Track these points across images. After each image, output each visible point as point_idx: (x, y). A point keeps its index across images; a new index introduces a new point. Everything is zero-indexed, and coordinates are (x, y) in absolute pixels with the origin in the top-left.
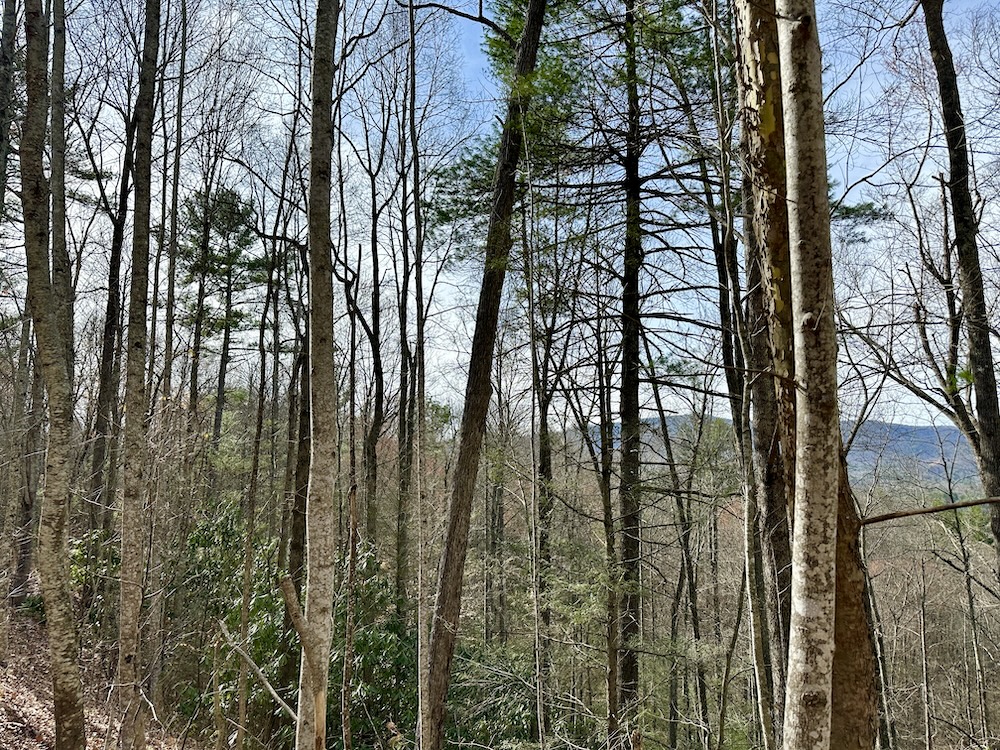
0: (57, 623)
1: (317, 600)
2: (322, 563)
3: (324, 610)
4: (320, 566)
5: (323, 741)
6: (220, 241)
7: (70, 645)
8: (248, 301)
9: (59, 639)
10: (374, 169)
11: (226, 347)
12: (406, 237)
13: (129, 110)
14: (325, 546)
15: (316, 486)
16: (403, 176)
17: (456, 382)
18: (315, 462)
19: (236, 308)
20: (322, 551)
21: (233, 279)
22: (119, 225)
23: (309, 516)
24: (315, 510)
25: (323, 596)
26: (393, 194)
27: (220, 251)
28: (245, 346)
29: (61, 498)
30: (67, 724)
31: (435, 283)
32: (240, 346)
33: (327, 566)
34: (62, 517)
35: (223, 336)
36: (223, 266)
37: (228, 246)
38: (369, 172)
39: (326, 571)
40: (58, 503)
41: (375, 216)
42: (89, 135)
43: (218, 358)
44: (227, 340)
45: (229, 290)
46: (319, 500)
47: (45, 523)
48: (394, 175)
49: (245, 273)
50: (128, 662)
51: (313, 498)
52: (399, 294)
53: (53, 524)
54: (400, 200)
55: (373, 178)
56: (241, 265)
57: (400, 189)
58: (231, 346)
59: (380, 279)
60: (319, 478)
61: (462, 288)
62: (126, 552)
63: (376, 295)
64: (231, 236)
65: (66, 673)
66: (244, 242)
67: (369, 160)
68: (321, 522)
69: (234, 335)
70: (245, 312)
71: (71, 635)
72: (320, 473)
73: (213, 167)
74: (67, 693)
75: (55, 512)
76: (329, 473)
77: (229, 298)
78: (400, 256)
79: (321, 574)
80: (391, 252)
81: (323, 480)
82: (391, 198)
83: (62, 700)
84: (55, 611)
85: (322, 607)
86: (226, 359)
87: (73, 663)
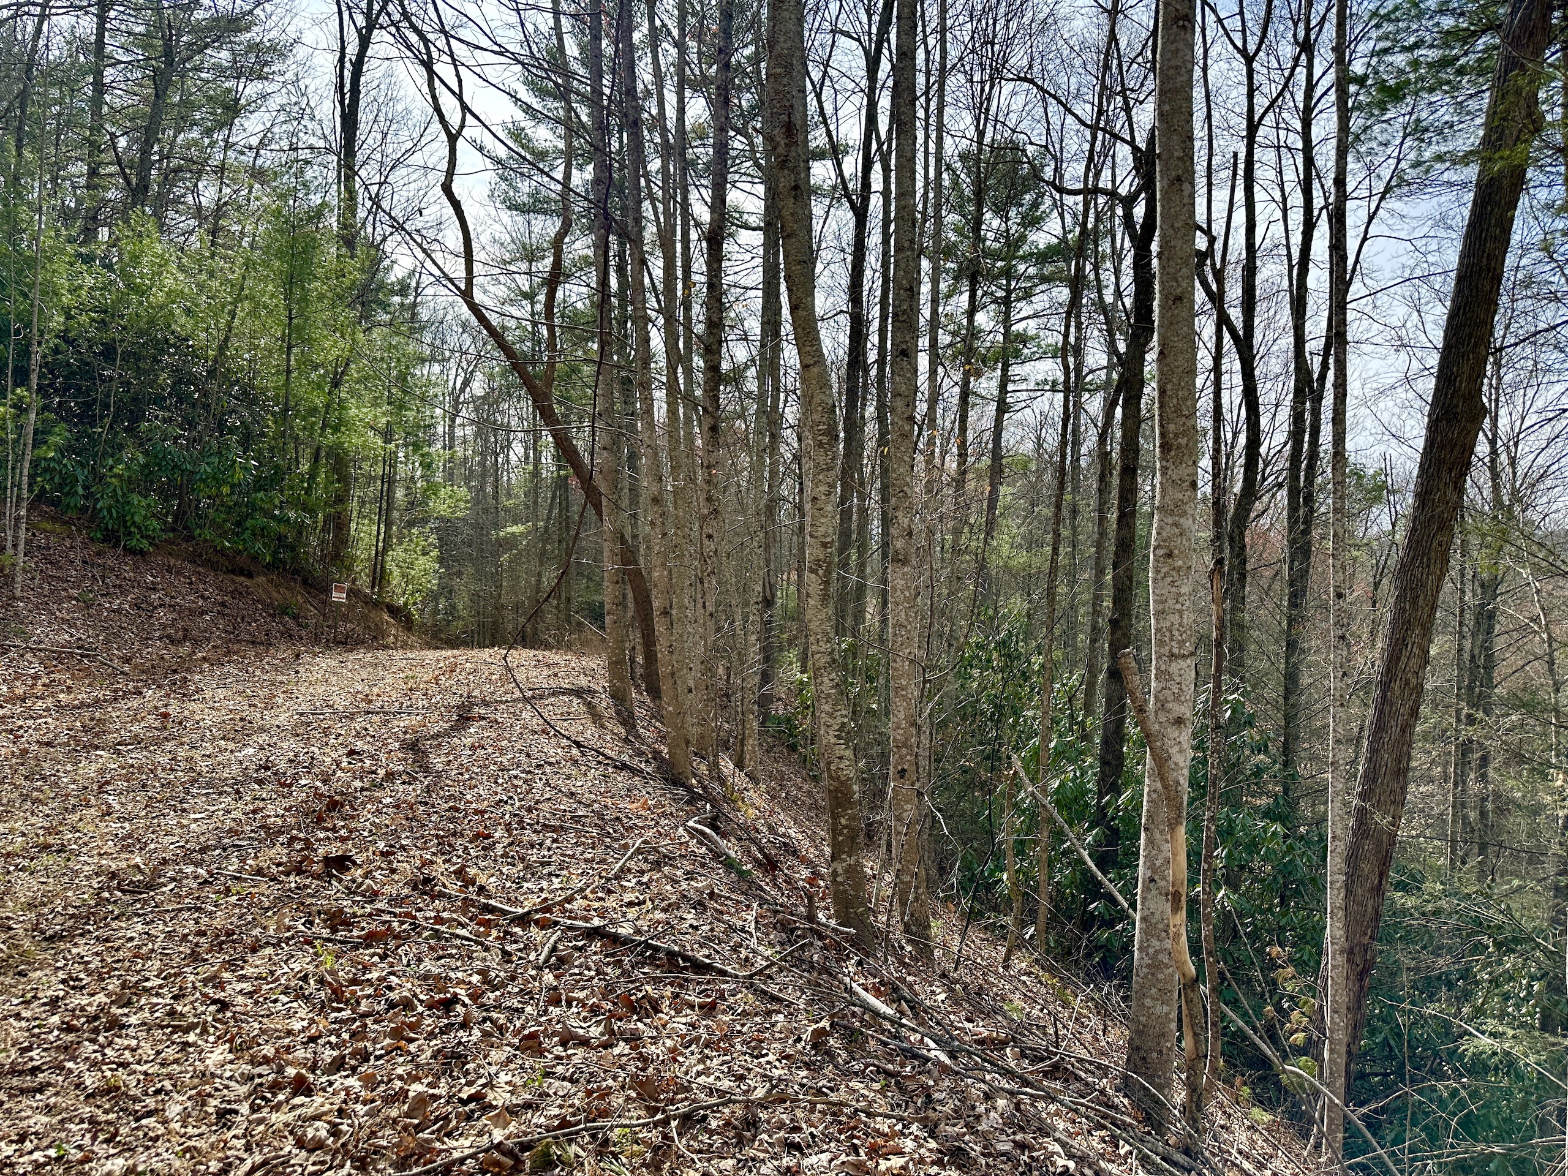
0: (829, 695)
1: (1169, 705)
2: (1176, 651)
3: (1179, 721)
4: (1172, 656)
5: (1183, 898)
6: (996, 223)
7: (843, 724)
8: (1036, 315)
9: (831, 715)
10: (1252, 48)
11: (1003, 387)
12: (1309, 162)
13: (870, 40)
14: (1180, 625)
15: (1164, 534)
16: (1307, 47)
17: (1399, 423)
18: (1163, 497)
19: (1017, 328)
20: (1177, 633)
21: (1013, 284)
22: (861, 215)
23: (1155, 580)
24: (1164, 570)
25: (1177, 699)
26: (1286, 85)
27: (996, 240)
28: (1032, 386)
29: (829, 540)
30: (843, 821)
31: (1365, 239)
32: (1024, 386)
33: (1184, 657)
34: (829, 564)
35: (999, 372)
36: (999, 264)
37: (1008, 231)
38: (1243, 52)
39: (1182, 664)
40: (824, 545)
41: (1252, 128)
42: (821, 89)
43: (993, 406)
44: (1005, 381)
45: (1007, 302)
46: (1170, 555)
47: (812, 571)
48: (1287, 50)
49: (1032, 271)
50: (902, 777)
51: (1161, 552)
52: (1291, 267)
53: (821, 572)
54: (1300, 97)
55: (1249, 60)
56: (1023, 258)
57: (1301, 73)
58: (1010, 387)
59: (1258, 241)
60: (1170, 520)
61: (1418, 244)
62: (895, 635)
63: (1250, 271)
64: (1012, 213)
65: (841, 758)
66: (1033, 221)
67: (1244, 31)
68: (1174, 589)
69: (1015, 370)
70: (1031, 332)
71: (844, 712)
72: (1172, 513)
73: (989, 99)
74: (842, 783)
75: (821, 557)
76: (1185, 513)
77: (1007, 314)
78: (1296, 199)
79: (1174, 667)
80: (1278, 196)
81: (1176, 525)
82: (1281, 94)
83: (837, 790)
84: (825, 679)
85: (1176, 715)
86: (1003, 407)
87: (848, 748)
